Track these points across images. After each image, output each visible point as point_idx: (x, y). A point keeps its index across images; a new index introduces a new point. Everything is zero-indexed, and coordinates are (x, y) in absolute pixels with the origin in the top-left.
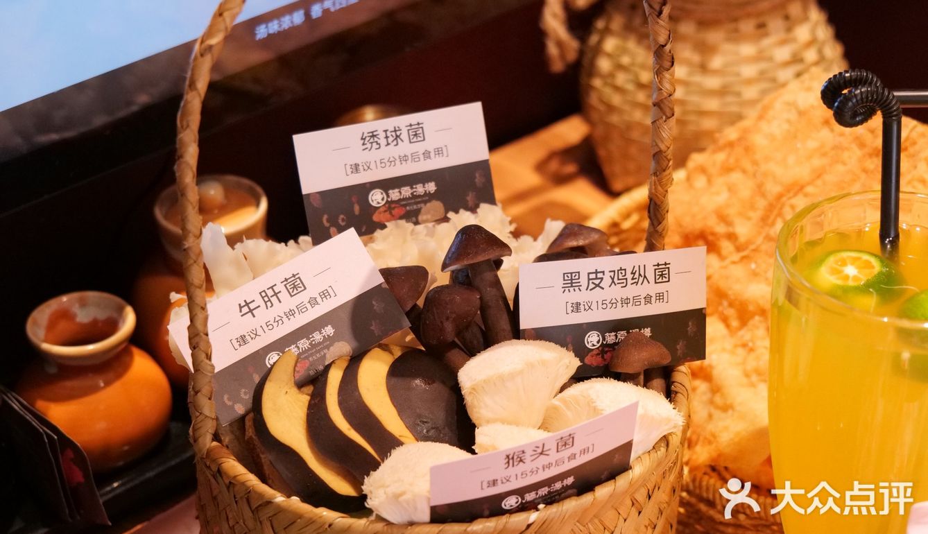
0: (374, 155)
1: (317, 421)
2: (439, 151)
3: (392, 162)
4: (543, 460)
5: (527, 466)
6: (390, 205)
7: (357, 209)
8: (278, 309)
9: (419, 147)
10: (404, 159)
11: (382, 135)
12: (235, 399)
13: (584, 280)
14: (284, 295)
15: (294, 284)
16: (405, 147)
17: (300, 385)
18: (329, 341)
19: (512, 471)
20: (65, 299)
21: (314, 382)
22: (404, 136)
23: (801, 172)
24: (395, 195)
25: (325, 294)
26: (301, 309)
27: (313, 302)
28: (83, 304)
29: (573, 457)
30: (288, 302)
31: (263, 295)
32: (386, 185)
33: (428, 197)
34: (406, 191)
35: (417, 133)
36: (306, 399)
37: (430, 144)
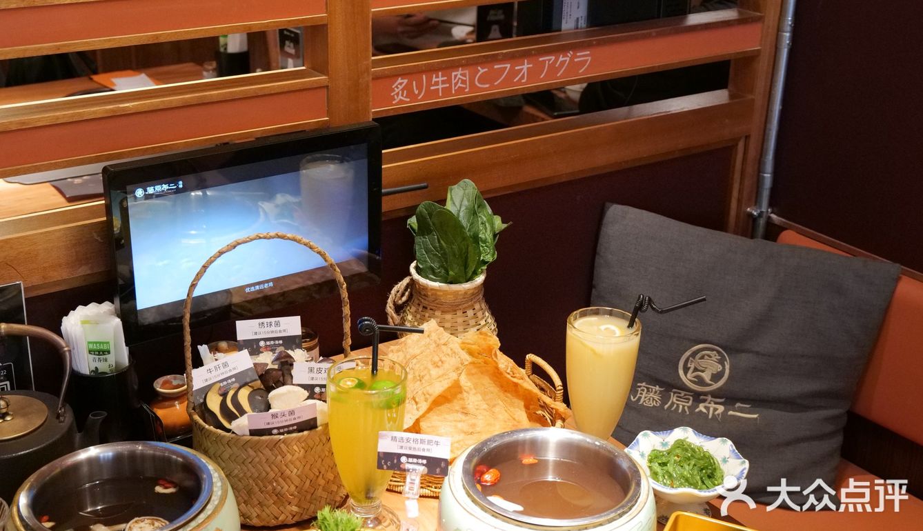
0: (263, 330)
1: (223, 405)
2: (284, 331)
3: (268, 332)
4: (284, 418)
5: (279, 419)
6: (266, 347)
7: (255, 346)
8: (219, 372)
9: (278, 329)
10: (272, 332)
11: (266, 324)
12: (200, 398)
13: (315, 370)
14: (222, 368)
15: (225, 365)
16: (273, 328)
17: (221, 395)
18: (233, 383)
19: (274, 420)
20: (169, 377)
21: (224, 395)
22: (273, 325)
23: (417, 351)
24: (268, 343)
25: (234, 369)
26: (226, 372)
27: (230, 371)
28: (175, 379)
29: (295, 419)
30: (222, 370)
31: (215, 367)
32: (266, 340)
33: (280, 345)
34: (272, 342)
35: (277, 324)
36: (221, 398)
37: (281, 328)
